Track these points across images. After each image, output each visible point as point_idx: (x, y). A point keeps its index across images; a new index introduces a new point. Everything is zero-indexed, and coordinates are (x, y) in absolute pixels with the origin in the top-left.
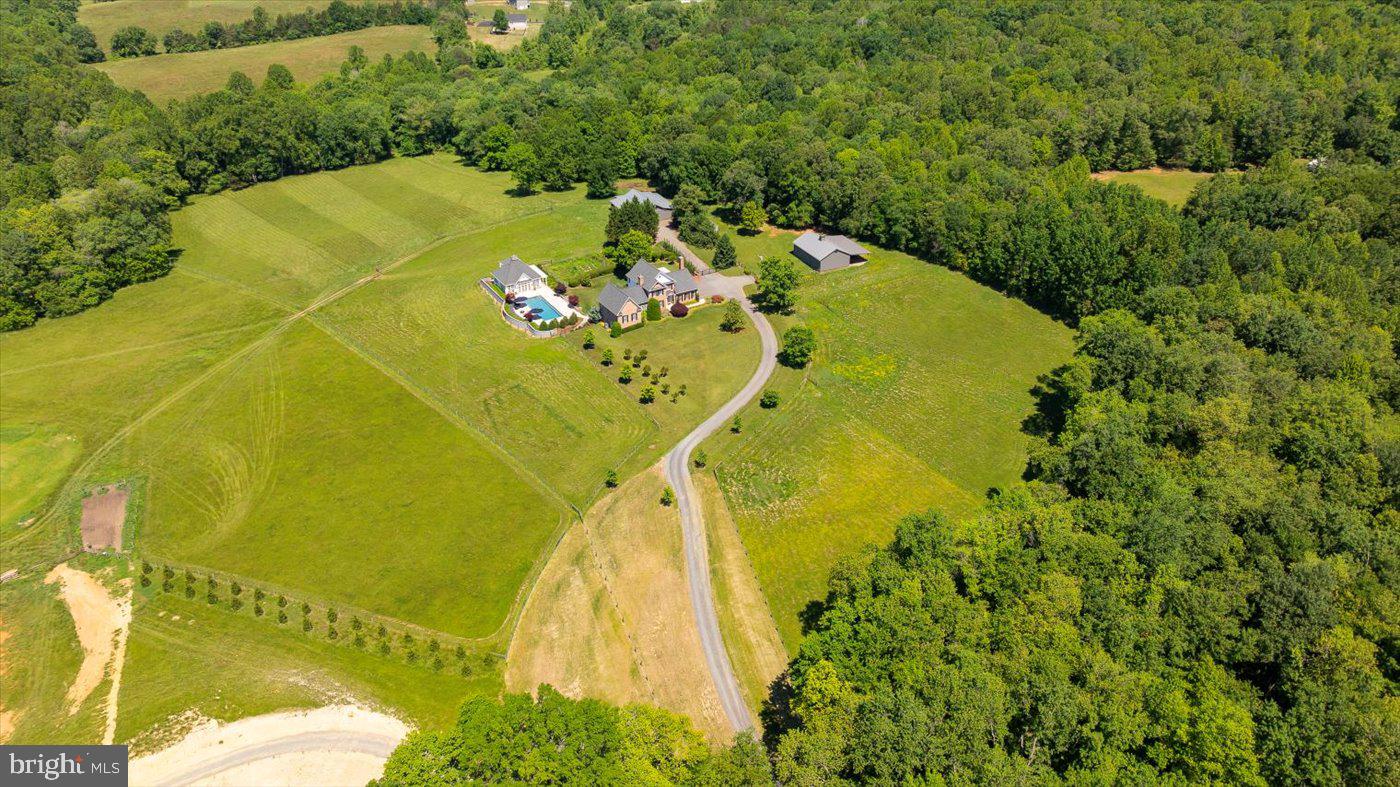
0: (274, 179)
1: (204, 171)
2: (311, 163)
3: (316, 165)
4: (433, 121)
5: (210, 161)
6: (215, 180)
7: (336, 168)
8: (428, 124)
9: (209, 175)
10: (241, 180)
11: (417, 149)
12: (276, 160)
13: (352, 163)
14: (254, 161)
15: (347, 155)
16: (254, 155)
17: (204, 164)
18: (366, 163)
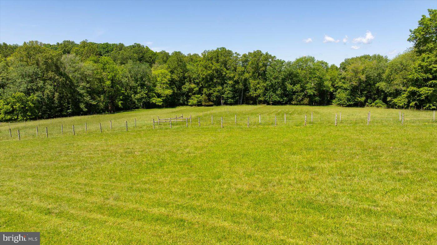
0: (231, 104)
1: (191, 90)
2: (259, 96)
3: (262, 99)
4: (368, 77)
5: (198, 84)
6: (196, 97)
7: (276, 103)
8: (363, 78)
9: (194, 94)
10: (209, 100)
11: (349, 100)
12: (235, 91)
13: (289, 102)
14: (220, 88)
15: (286, 96)
16: (222, 85)
17: (193, 86)
18: (299, 103)
